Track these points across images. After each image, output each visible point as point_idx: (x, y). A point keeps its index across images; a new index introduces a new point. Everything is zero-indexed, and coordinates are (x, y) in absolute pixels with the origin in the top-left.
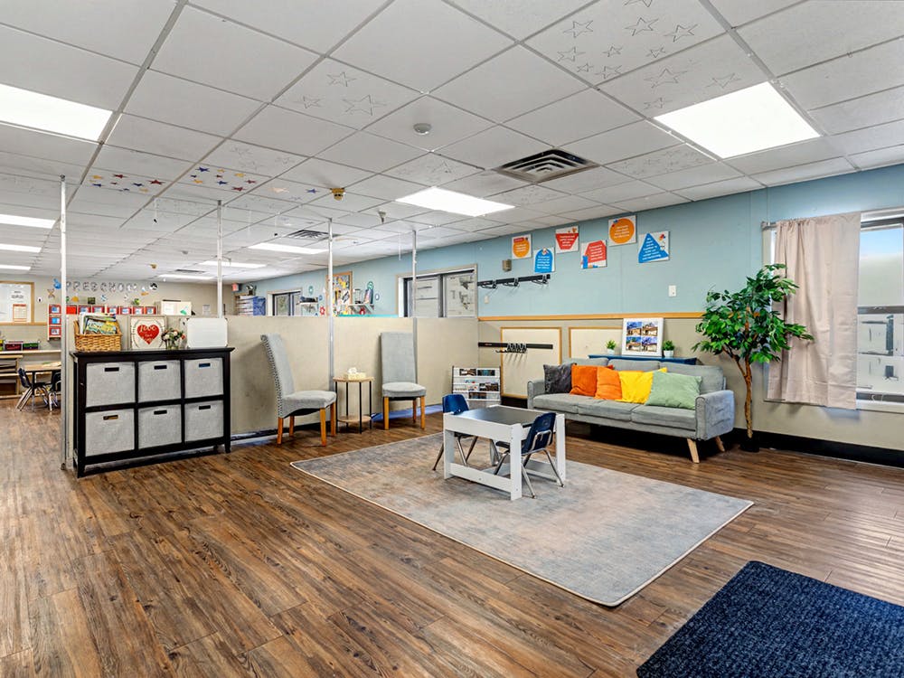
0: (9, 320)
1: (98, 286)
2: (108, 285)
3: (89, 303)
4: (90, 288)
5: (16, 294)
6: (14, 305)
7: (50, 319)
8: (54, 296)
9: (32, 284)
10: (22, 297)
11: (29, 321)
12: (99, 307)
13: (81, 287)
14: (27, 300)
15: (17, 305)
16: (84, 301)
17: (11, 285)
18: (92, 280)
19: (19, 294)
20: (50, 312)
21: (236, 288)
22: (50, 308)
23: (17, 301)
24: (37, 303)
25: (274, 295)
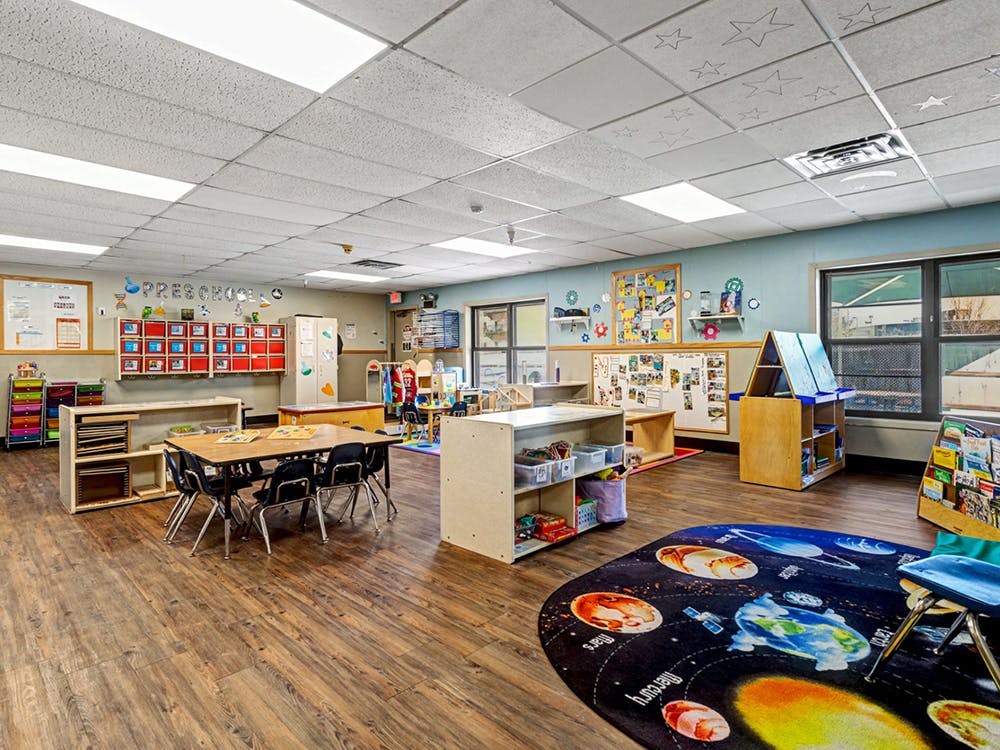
0: (51, 346)
1: (196, 292)
2: (210, 289)
3: (183, 318)
4: (183, 293)
5: (60, 301)
6: (58, 320)
7: (123, 343)
8: (125, 306)
9: (89, 284)
10: (72, 306)
11: (84, 347)
12: (200, 324)
13: (169, 292)
14: (80, 312)
15: (63, 320)
16: (175, 314)
17: (53, 285)
18: (186, 281)
19: (67, 301)
20: (122, 333)
21: (396, 299)
22: (122, 325)
23: (61, 313)
24: (96, 317)
25: (473, 309)
